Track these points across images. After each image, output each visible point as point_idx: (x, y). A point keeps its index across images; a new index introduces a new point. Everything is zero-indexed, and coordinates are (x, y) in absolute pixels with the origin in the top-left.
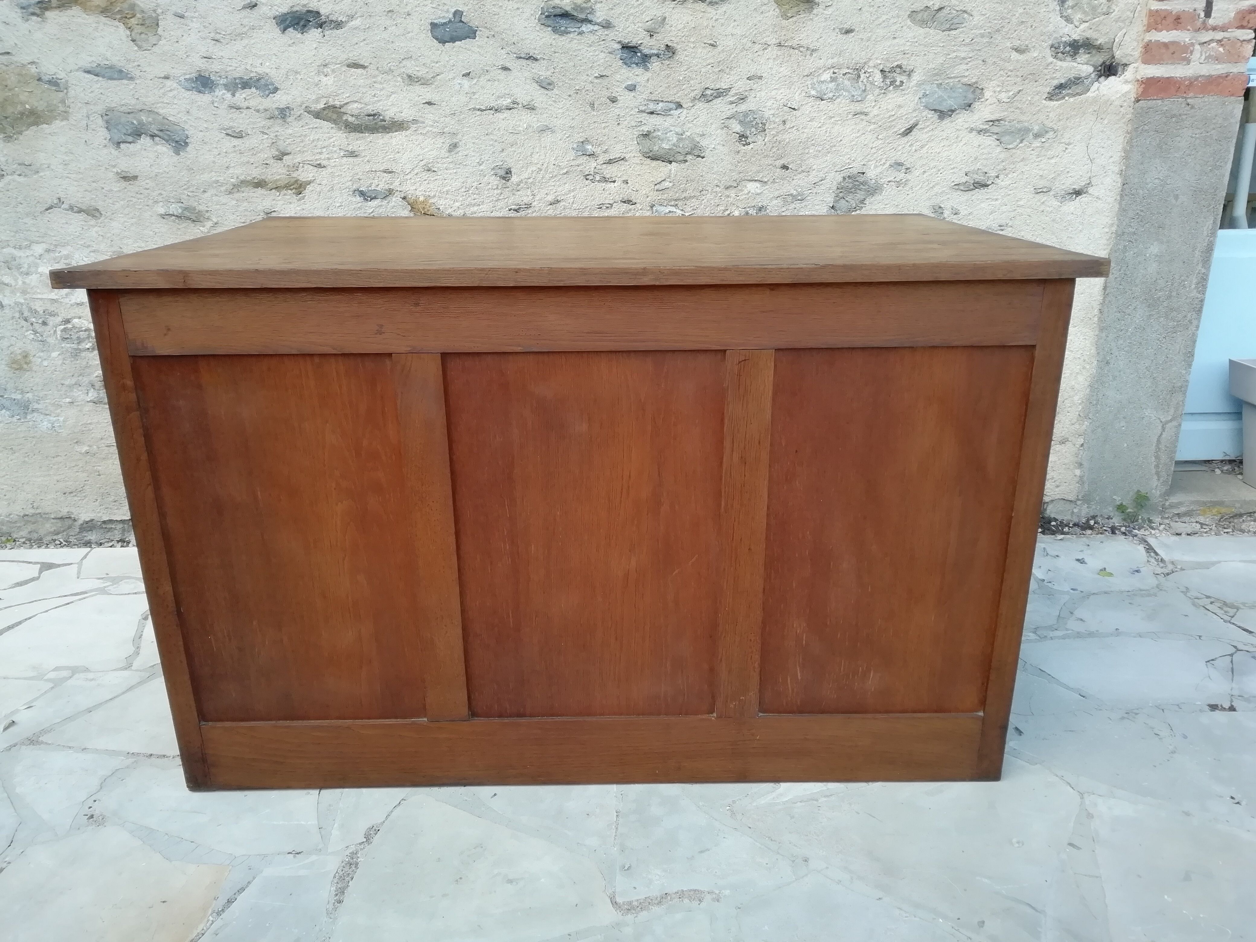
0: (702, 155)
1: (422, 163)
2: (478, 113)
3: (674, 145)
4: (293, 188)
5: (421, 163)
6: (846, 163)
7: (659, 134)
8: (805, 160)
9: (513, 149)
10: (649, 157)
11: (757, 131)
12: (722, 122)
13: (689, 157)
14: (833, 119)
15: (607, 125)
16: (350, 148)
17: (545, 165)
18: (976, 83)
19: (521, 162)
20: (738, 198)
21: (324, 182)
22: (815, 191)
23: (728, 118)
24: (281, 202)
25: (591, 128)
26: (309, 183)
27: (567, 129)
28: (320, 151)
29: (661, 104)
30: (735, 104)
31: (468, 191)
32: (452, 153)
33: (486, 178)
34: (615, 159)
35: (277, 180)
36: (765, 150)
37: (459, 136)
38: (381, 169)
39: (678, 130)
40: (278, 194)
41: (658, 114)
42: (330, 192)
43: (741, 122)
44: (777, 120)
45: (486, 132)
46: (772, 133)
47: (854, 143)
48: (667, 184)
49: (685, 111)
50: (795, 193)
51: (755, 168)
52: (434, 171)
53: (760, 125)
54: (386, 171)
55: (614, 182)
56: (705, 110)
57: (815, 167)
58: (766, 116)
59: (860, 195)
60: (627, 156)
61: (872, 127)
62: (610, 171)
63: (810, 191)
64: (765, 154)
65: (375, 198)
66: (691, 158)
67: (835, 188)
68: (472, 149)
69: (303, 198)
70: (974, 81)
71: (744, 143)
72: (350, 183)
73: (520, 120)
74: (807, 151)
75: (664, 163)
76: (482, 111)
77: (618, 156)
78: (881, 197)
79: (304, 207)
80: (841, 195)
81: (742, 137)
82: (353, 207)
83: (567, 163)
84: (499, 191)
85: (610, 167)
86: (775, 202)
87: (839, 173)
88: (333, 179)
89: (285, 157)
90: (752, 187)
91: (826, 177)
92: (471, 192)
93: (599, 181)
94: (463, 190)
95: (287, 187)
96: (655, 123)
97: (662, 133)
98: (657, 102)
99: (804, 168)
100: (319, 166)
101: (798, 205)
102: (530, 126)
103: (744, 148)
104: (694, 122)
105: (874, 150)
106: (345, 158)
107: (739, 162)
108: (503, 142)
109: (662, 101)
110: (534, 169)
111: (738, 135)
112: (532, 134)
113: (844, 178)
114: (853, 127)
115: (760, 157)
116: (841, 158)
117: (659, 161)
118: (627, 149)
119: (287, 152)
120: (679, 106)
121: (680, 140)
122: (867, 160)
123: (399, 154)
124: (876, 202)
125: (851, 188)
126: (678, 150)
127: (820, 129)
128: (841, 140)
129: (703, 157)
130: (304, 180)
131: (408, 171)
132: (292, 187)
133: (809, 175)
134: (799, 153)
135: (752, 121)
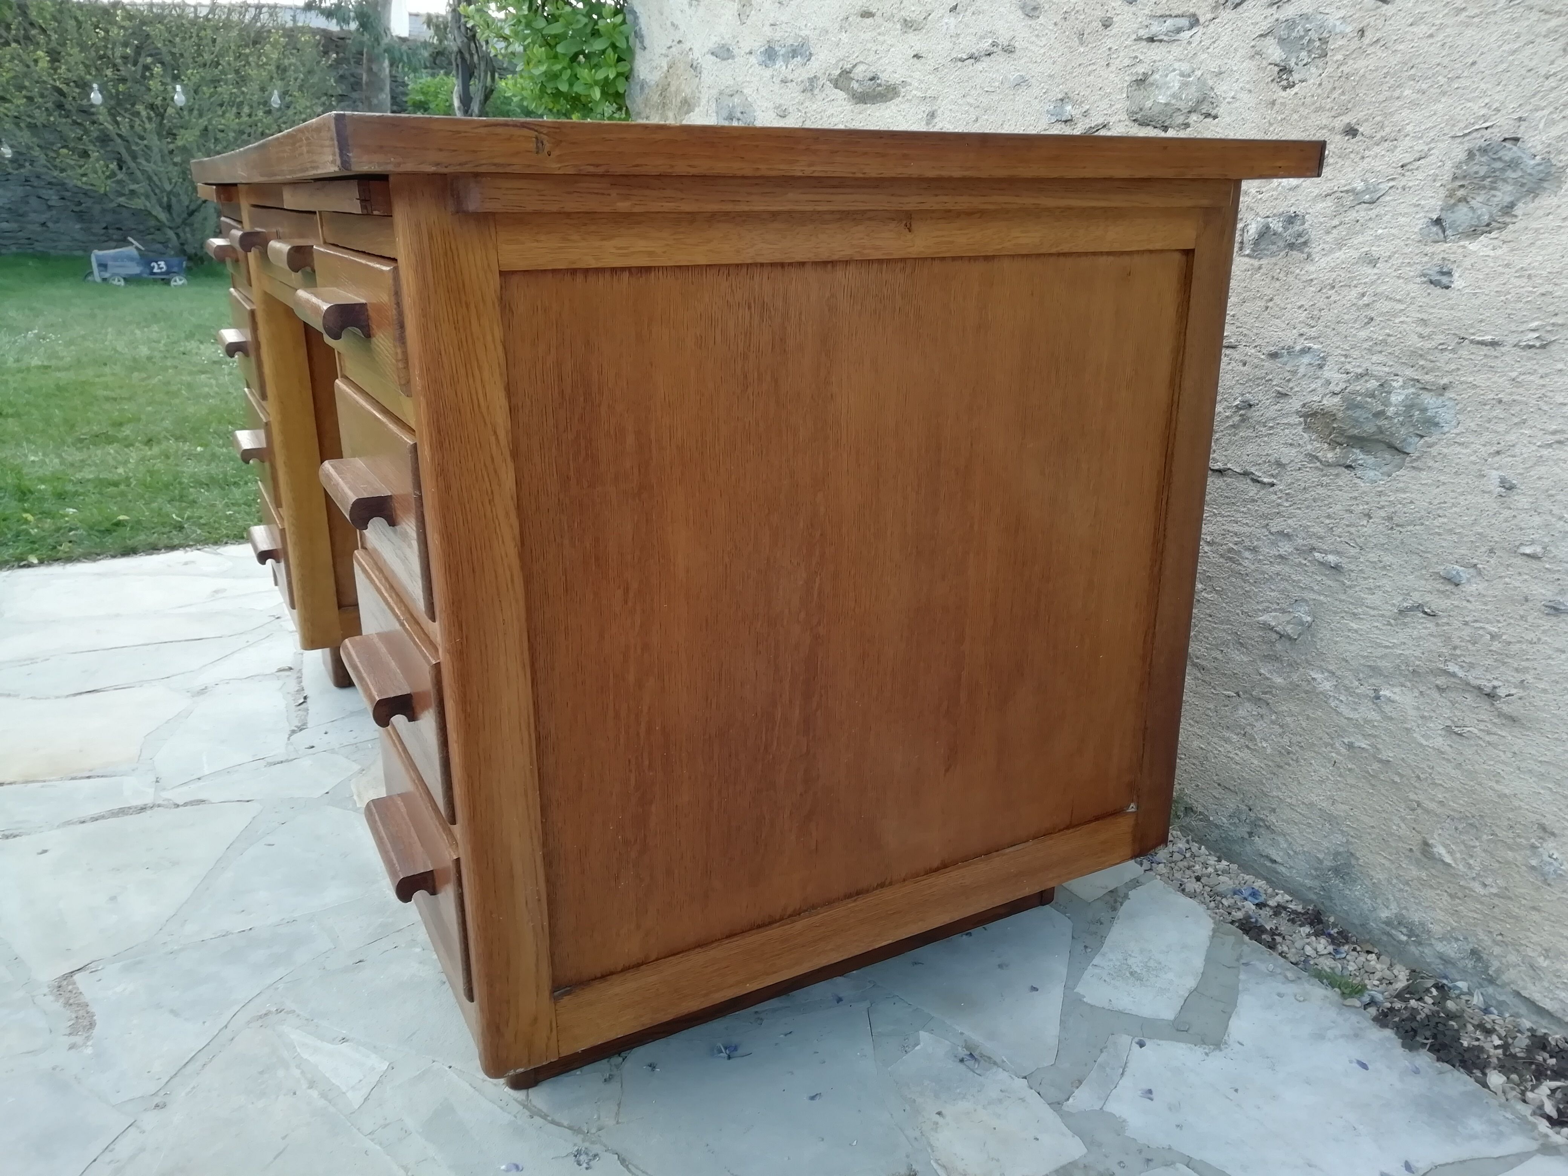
0: (1213, 113)
2: (960, 64)
3: (1174, 96)
6: (1479, 118)
7: (1158, 77)
8: (1391, 114)
9: (986, 116)
10: (1137, 121)
11: (1309, 56)
12: (1253, 43)
13: (1194, 117)
14: (1464, 14)
15: (1094, 67)
16: (854, 124)
20: (1260, 196)
22: (1402, 182)
23: (1261, 36)
25: (1075, 74)
27: (1046, 79)
29: (1167, 22)
30: (1276, 6)
34: (1098, 126)
36: (1318, 96)
37: (940, 101)
39: (1185, 67)
41: (1161, 41)
43: (1281, 41)
44: (1349, 29)
45: (965, 92)
46: (1335, 58)
47: (1504, 66)
49: (1201, 29)
50: (1359, 186)
53: (1317, 44)
56: (1230, 23)
57: (1409, 128)
58: (1328, 23)
59: (1504, 194)
60: (1112, 120)
61: (1554, 22)
63: (1391, 184)
64: (1318, 104)
66: (1195, 118)
67: (1447, 177)
68: (949, 118)
71: (1285, 82)
73: (998, 71)
74: (1397, 93)
75: (1155, 130)
76: (963, 60)
77: (1100, 121)
78: (1554, 201)
80: (1461, 193)
81: (1284, 70)
86: (1320, 206)
87: (1459, 140)
91: (1429, 150)
96: (1154, 58)
97: (1161, 76)
98: (1164, 17)
99: (1387, 130)
101: (1362, 214)
102: (1007, 79)
103: (1284, 94)
104: (1209, 50)
105: (1552, 82)
108: (979, 106)
109: (1171, 16)
111: (1277, 69)
112: (1007, 91)
113: (1471, 155)
115: (1307, 111)
116: (1469, 104)
117: (1149, 128)
118: (1113, 108)
120: (1194, 21)
121: (1184, 86)
122: (1530, 107)
124: (1540, 213)
125: (1484, 178)
126: (1179, 105)
127: (1431, 41)
128: (1474, 63)
129: (1215, 117)
133: (1396, 147)
134: (1381, 98)
135: (1302, 38)
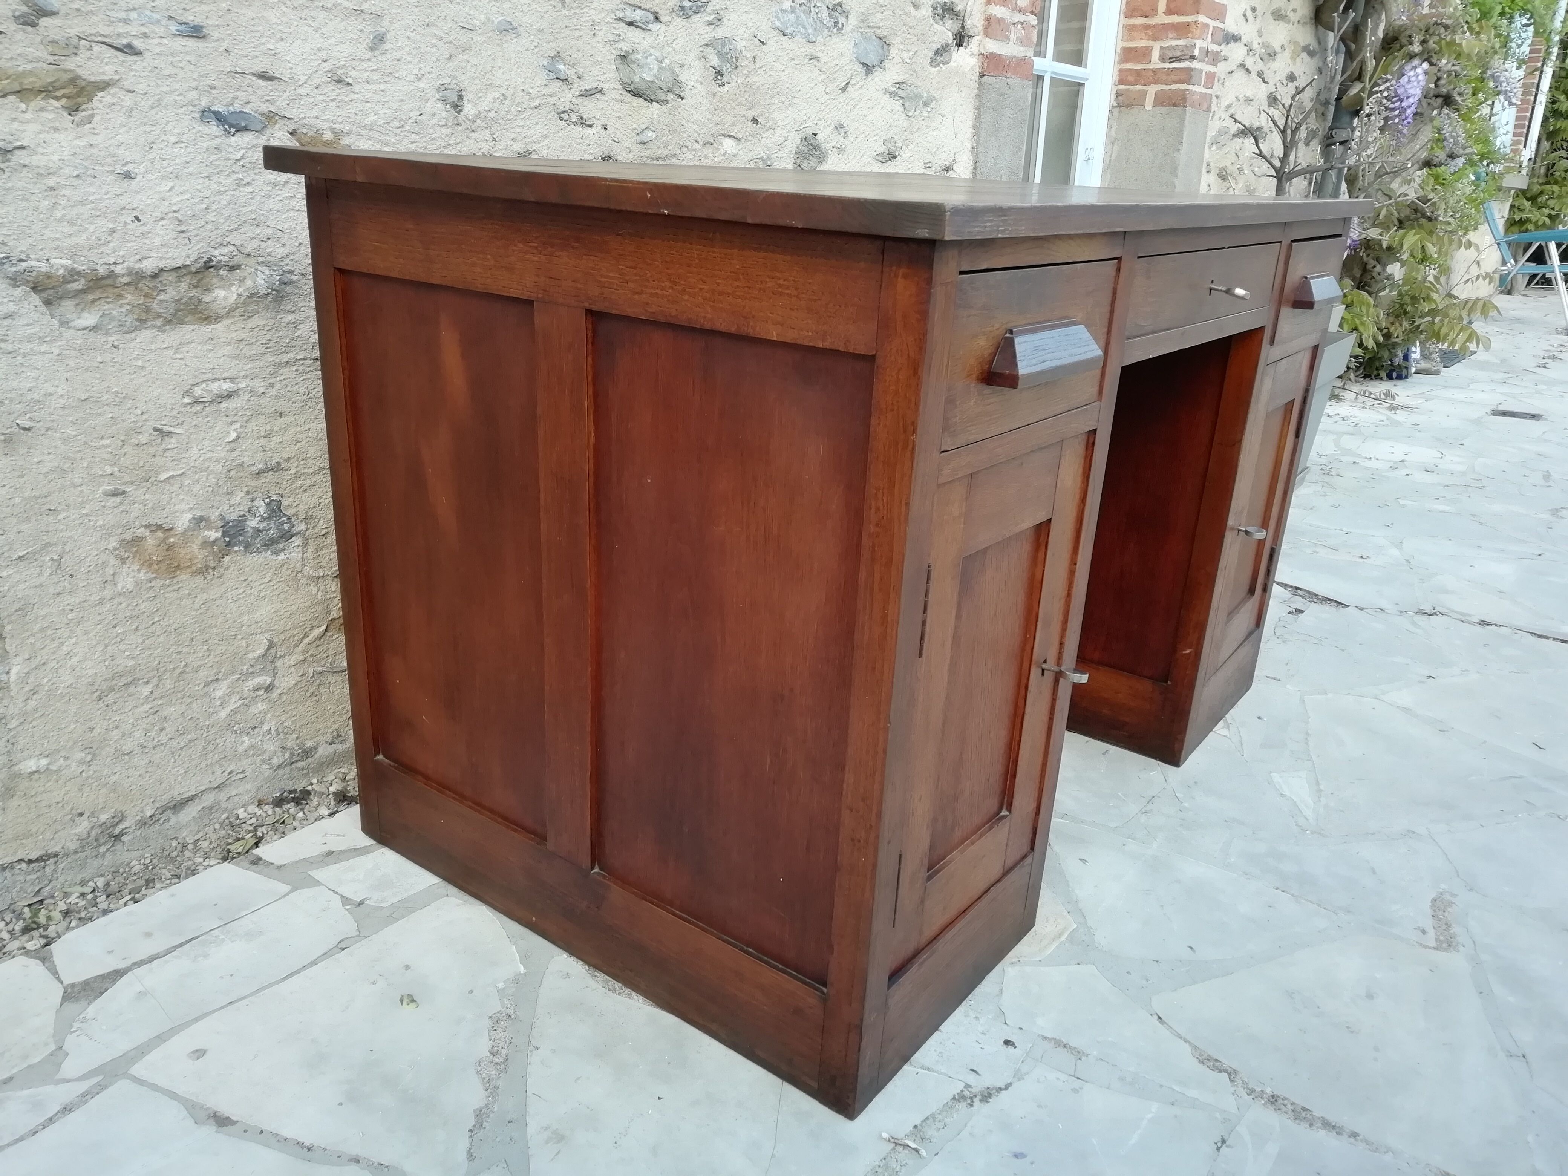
0: (682, 95)
1: (326, 66)
3: (655, 76)
4: (64, 96)
5: (324, 65)
6: (804, 121)
7: (639, 56)
8: (771, 113)
9: (465, 57)
10: (630, 92)
11: (731, 67)
12: (701, 49)
13: (670, 96)
14: (793, 62)
15: (581, 33)
16: (189, 18)
17: (511, 90)
18: (886, 37)
19: (477, 81)
21: (140, 88)
22: (780, 153)
23: (706, 45)
24: (33, 127)
25: (563, 35)
26: (104, 86)
27: (534, 33)
28: (123, 15)
29: (638, 11)
30: (712, 26)
31: (403, 126)
32: (377, 53)
33: (428, 104)
34: (590, 90)
35: (24, 74)
36: (738, 94)
37: (386, 23)
38: (253, 71)
39: (658, 54)
40: (23, 106)
41: (637, 27)
42: (153, 112)
43: (719, 53)
44: (748, 55)
45: (427, 20)
46: (744, 72)
47: (809, 95)
48: (650, 134)
49: (663, 27)
50: (765, 155)
51: (730, 119)
52: (349, 84)
53: (734, 60)
54: (265, 76)
55: (590, 126)
56: (684, 29)
57: (779, 122)
58: (739, 48)
59: (813, 162)
60: (606, 86)
61: (822, 76)
62: (589, 108)
63: (776, 154)
64: (739, 100)
65: (245, 129)
66: (672, 97)
67: (795, 151)
68: (407, 49)
69: (89, 120)
70: (885, 34)
71: (719, 82)
72: (195, 94)
73: (475, 7)
74: (773, 101)
75: (646, 102)
77: (595, 85)
79: (93, 140)
80: (799, 161)
81: (718, 74)
82: (205, 145)
83: (538, 89)
84: (449, 131)
85: (586, 101)
87: (798, 132)
88: (159, 82)
89: (44, 22)
90: (728, 145)
91: (788, 136)
92: (407, 128)
93: (575, 123)
94: (396, 124)
95: (47, 91)
96: (634, 40)
97: (642, 57)
98: (635, 7)
99: (770, 123)
100: (130, 50)
102: (489, 20)
103: (720, 89)
104: (674, 45)
105: (823, 106)
106: (180, 38)
107: (715, 110)
108: (450, 43)
109: (639, 7)
110: (497, 95)
111: (715, 71)
112: (491, 34)
113: (802, 140)
114: (809, 74)
115: (734, 104)
116: (800, 113)
117: (640, 99)
118: (605, 76)
119: (49, 8)
120: (657, 18)
121: (661, 69)
122: (818, 118)
123: (282, 43)
125: (806, 153)
126: (660, 84)
127: (783, 73)
128: (800, 90)
129: (683, 98)
130: (92, 79)
131: (303, 78)
132: (59, 93)
133: (775, 133)
134: (766, 102)
135: (727, 53)
